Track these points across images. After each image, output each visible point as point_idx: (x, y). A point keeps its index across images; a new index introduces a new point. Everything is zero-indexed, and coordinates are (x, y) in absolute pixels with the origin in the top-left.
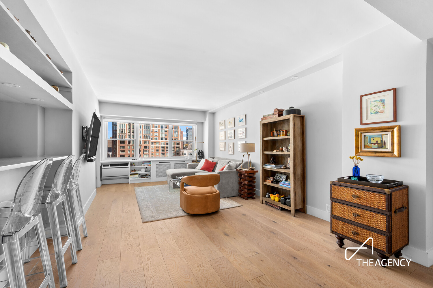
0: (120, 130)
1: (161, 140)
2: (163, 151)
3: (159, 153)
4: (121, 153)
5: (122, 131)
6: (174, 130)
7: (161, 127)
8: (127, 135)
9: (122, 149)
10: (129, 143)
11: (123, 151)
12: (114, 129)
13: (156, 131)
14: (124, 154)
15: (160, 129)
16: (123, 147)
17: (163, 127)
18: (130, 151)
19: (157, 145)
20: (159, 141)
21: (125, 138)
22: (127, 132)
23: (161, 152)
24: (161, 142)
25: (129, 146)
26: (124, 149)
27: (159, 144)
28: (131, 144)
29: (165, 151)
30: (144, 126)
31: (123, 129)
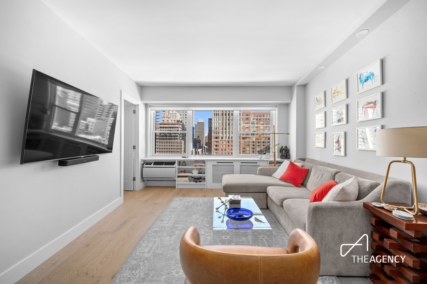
0: (214, 128)
1: (252, 135)
2: (253, 145)
4: (215, 147)
5: (216, 128)
6: (264, 125)
7: (252, 123)
8: (220, 131)
9: (216, 143)
10: (222, 138)
11: (216, 146)
12: (210, 127)
13: (247, 127)
14: (217, 148)
15: (251, 125)
16: (217, 142)
17: (253, 123)
18: (222, 145)
19: (248, 140)
20: (249, 136)
21: (218, 134)
22: (220, 129)
23: (251, 146)
24: (252, 137)
25: (222, 141)
26: (217, 144)
27: (250, 139)
28: (223, 140)
29: (256, 146)
31: (217, 126)
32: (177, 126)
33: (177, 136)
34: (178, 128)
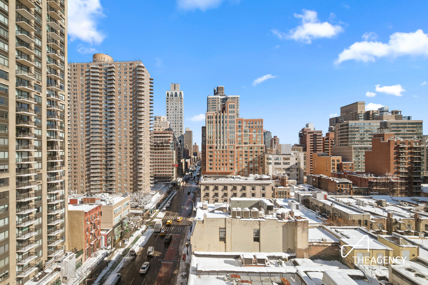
0: (208, 137)
1: (244, 144)
2: (246, 155)
3: (242, 157)
4: (209, 157)
5: (210, 137)
6: (257, 133)
7: (244, 131)
8: (214, 140)
9: (210, 154)
10: (216, 148)
11: (211, 156)
12: (205, 138)
13: (239, 136)
14: (211, 158)
15: (243, 133)
16: (211, 152)
17: (246, 131)
18: (217, 155)
19: (240, 149)
20: (242, 145)
21: (212, 143)
22: (214, 138)
23: (244, 156)
24: (244, 146)
25: (216, 151)
27: (242, 149)
28: (218, 149)
29: (249, 156)
30: (229, 131)
31: (211, 135)
32: (169, 135)
33: (169, 146)
34: (169, 137)
